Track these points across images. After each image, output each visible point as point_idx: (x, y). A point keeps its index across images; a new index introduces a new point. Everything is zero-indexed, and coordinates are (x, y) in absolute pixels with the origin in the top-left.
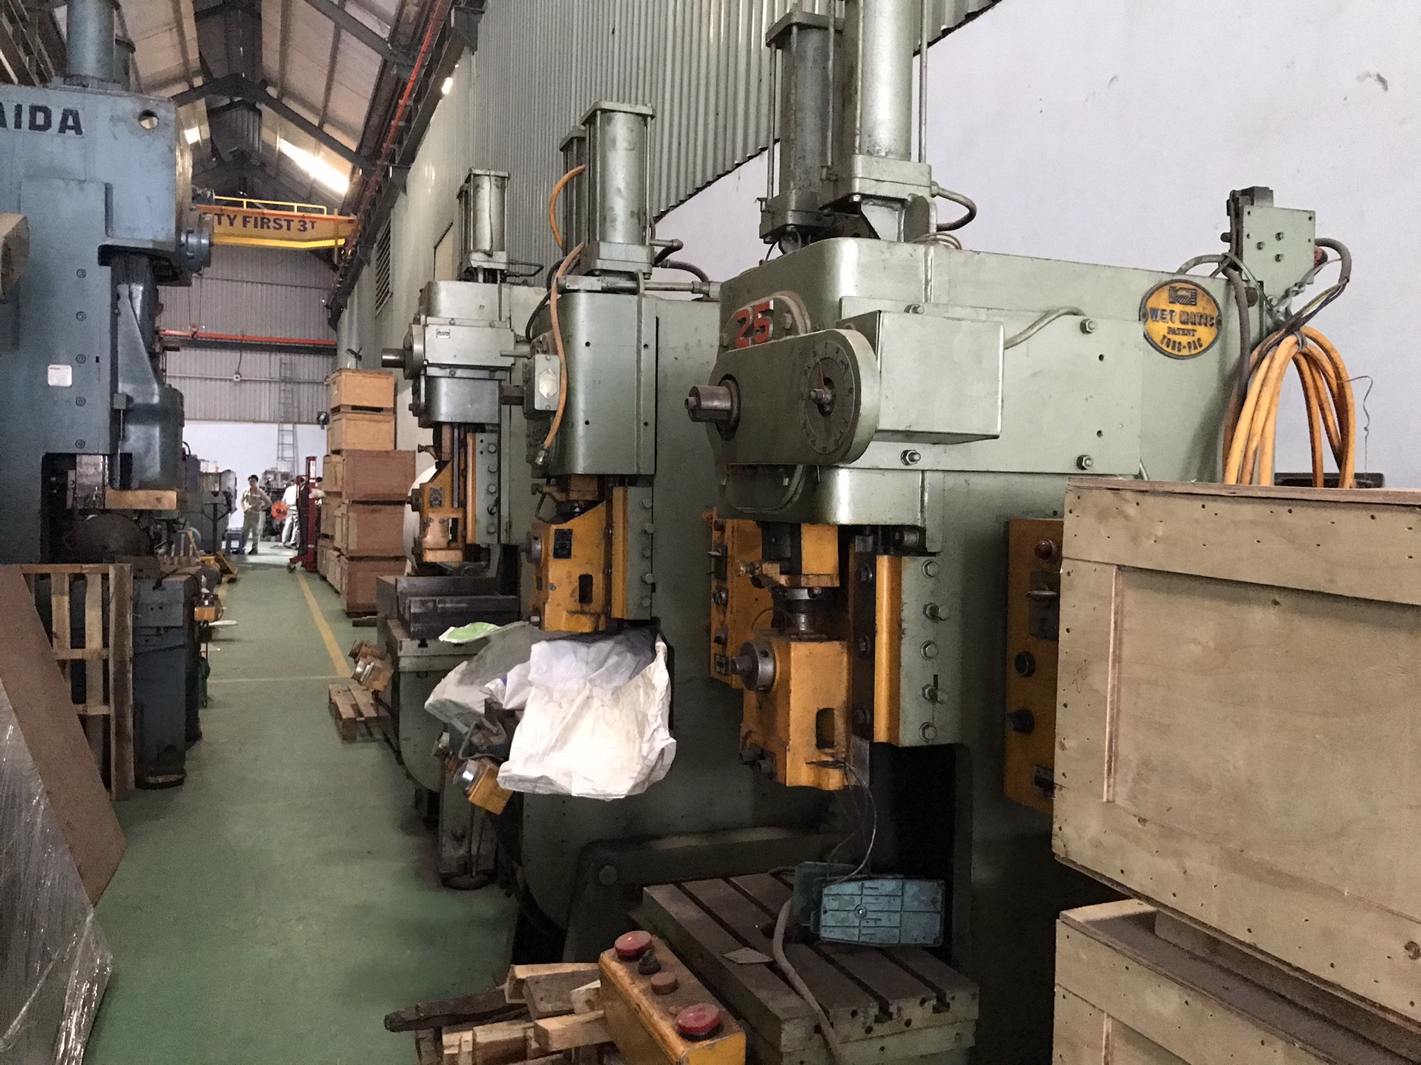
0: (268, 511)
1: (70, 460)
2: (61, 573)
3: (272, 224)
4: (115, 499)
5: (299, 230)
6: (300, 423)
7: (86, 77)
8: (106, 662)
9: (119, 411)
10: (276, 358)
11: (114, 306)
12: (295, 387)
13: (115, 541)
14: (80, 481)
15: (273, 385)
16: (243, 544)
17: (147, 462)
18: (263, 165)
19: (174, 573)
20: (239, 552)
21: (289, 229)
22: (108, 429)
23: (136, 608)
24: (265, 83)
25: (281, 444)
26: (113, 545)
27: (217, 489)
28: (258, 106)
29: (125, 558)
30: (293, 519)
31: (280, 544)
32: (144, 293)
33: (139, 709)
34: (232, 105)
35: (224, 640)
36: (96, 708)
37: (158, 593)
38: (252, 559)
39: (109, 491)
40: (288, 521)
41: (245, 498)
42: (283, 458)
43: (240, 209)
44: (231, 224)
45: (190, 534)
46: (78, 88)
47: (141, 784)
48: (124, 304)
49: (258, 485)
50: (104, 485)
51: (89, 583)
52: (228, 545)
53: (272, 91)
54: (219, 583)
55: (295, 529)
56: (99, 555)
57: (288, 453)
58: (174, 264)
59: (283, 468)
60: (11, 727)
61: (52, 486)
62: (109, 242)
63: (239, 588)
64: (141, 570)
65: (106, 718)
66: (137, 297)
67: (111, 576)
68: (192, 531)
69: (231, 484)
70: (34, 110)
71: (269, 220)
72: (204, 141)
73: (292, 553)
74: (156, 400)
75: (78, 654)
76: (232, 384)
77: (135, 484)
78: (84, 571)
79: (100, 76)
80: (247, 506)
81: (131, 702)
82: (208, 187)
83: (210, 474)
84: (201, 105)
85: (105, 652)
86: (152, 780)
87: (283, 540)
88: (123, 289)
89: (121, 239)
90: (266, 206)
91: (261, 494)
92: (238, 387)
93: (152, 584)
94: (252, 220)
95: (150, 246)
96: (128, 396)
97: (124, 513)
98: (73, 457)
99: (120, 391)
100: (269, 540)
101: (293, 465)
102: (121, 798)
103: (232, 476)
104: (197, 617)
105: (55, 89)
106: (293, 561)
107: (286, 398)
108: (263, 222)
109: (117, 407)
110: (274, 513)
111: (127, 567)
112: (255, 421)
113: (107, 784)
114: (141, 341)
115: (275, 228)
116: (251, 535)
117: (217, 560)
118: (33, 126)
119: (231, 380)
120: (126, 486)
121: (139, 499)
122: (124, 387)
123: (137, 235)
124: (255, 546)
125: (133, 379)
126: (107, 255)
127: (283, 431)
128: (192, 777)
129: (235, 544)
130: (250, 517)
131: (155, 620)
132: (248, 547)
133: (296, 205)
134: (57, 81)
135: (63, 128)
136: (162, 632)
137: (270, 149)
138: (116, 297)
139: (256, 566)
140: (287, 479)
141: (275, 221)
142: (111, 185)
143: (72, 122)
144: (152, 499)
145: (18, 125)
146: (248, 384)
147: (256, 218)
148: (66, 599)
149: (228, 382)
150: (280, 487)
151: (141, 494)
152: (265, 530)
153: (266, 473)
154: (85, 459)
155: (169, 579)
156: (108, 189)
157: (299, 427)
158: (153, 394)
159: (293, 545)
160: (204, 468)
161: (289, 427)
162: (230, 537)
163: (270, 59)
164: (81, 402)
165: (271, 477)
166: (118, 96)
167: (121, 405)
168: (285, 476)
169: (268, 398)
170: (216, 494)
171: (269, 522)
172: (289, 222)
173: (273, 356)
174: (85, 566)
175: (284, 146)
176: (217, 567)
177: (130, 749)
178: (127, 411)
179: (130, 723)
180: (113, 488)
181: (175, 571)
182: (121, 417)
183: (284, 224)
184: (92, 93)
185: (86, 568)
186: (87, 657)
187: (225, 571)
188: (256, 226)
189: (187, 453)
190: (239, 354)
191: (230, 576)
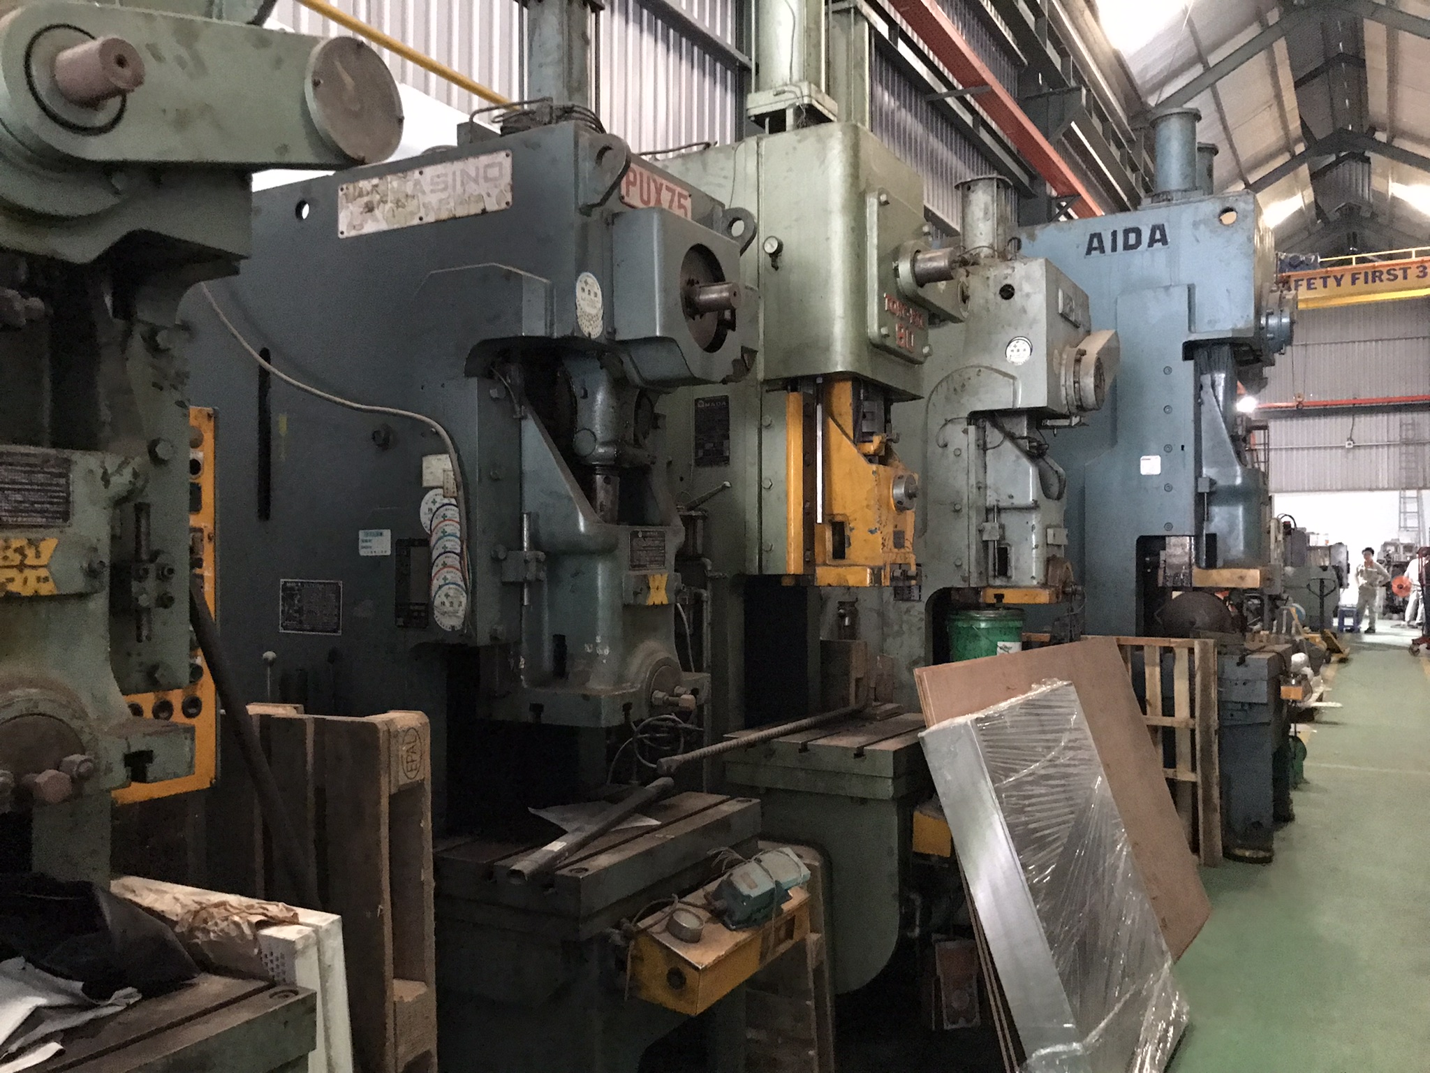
0: (1388, 586)
1: (1160, 541)
2: (1152, 645)
3: (1385, 276)
4: (1202, 578)
5: (1418, 276)
6: (1425, 487)
7: (1168, 192)
8: (1193, 731)
9: (1203, 494)
10: (1395, 419)
11: (1197, 396)
12: (1420, 448)
13: (1201, 617)
14: (1169, 560)
15: (1392, 449)
16: (1358, 622)
17: (1231, 542)
18: (1374, 215)
19: (1260, 650)
20: (1354, 630)
21: (1405, 278)
22: (1193, 512)
23: (1221, 681)
24: (1373, 129)
25: (1403, 512)
26: (1199, 623)
27: (1327, 563)
28: (1367, 154)
29: (1209, 633)
30: (1418, 595)
31: (1403, 623)
32: (1226, 379)
33: (1225, 781)
34: (1339, 161)
35: (1326, 723)
36: (1185, 774)
37: (1242, 669)
38: (1368, 639)
39: (1195, 570)
40: (1412, 598)
41: (1360, 573)
42: (1405, 527)
43: (1350, 267)
44: (1339, 285)
45: (1293, 611)
46: (1165, 203)
47: (1228, 854)
48: (1207, 395)
49: (1374, 558)
50: (1190, 565)
51: (1177, 656)
52: (1341, 623)
53: (1381, 136)
54: (1328, 662)
55: (1421, 607)
56: (1185, 631)
57: (1412, 523)
58: (1255, 348)
59: (1406, 539)
60: (1100, 779)
61: (1146, 565)
62: (1193, 337)
63: (1350, 669)
64: (1225, 646)
65: (1194, 784)
66: (1219, 385)
67: (1197, 651)
68: (1295, 608)
69: (1342, 557)
70: (1127, 232)
71: (1381, 273)
72: (1308, 207)
73: (1417, 634)
74: (1239, 481)
75: (1167, 722)
76: (1343, 452)
77: (1220, 563)
78: (1172, 645)
79: (1183, 188)
80: (1362, 581)
81: (1217, 773)
82: (1313, 252)
83: (1320, 548)
84: (1304, 170)
85: (1191, 722)
86: (1238, 852)
87: (1407, 618)
88: (1206, 380)
89: (1203, 333)
90: (1380, 257)
91: (1378, 568)
92: (1350, 455)
93: (1237, 659)
94: (1362, 277)
95: (1230, 335)
96: (1211, 480)
97: (1211, 591)
98: (1163, 538)
99: (1204, 476)
100: (1391, 619)
101: (1419, 534)
102: (1210, 863)
103: (1343, 550)
104: (1283, 696)
105: (1144, 210)
106: (1415, 642)
107: (1408, 461)
108: (1376, 275)
109: (1200, 490)
110: (1395, 588)
111: (1211, 642)
112: (1371, 490)
113: (1195, 848)
114: (1223, 425)
115: (1389, 279)
116: (1367, 612)
117: (1325, 638)
118: (1127, 247)
119: (1343, 447)
120: (1211, 564)
121: (1223, 577)
122: (1206, 471)
123: (1218, 327)
124: (1372, 623)
125: (1215, 463)
126: (1190, 350)
127: (1405, 498)
128: (1280, 857)
129: (1349, 622)
130: (1366, 593)
131: (1238, 694)
132: (1364, 626)
133: (1413, 250)
134: (1146, 201)
135: (1152, 241)
136: (1246, 707)
137: (1381, 196)
138: (1199, 387)
139: (1373, 646)
140: (1411, 551)
141: (1388, 272)
142: (1193, 285)
143: (1159, 236)
144: (1235, 577)
145: (1114, 249)
146: (1362, 451)
147: (1366, 274)
148: (1158, 669)
149: (1340, 451)
150: (1402, 560)
151: (1226, 573)
152: (1386, 607)
153: (1386, 544)
154: (1173, 540)
155: (1255, 656)
156: (1191, 290)
157: (1424, 492)
158: (1235, 477)
159: (1420, 624)
160: (1313, 542)
161: (1412, 493)
162: (1342, 614)
163: (1377, 104)
164: (1168, 488)
165: (1391, 549)
166: (1200, 201)
167: (1204, 488)
168: (1408, 548)
169: (1385, 463)
170: (1325, 568)
171: (1390, 597)
172: (1405, 270)
173: (1392, 417)
174: (1173, 640)
175: (1395, 189)
176: (1323, 646)
177: (1217, 817)
178: (1210, 494)
179: (1216, 793)
180: (1199, 567)
181: (1262, 648)
182: (1204, 501)
183: (1400, 273)
184: (1176, 204)
185: (1174, 642)
186: (1175, 725)
187: (1334, 650)
188: (1366, 282)
189: (1293, 526)
190: (1351, 419)
191: (1341, 656)
